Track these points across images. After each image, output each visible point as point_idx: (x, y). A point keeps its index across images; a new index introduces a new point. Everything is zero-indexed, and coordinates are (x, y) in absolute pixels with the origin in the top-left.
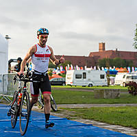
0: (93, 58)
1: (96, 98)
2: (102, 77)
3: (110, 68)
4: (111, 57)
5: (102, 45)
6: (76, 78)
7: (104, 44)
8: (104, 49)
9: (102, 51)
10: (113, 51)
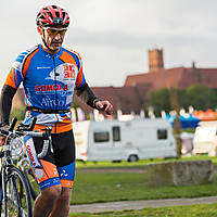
0: (135, 89)
1: (152, 186)
2: (162, 135)
3: (182, 112)
4: (180, 83)
5: (155, 55)
6: (97, 141)
7: (160, 53)
8: (161, 64)
9: (155, 69)
10: (185, 70)
